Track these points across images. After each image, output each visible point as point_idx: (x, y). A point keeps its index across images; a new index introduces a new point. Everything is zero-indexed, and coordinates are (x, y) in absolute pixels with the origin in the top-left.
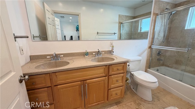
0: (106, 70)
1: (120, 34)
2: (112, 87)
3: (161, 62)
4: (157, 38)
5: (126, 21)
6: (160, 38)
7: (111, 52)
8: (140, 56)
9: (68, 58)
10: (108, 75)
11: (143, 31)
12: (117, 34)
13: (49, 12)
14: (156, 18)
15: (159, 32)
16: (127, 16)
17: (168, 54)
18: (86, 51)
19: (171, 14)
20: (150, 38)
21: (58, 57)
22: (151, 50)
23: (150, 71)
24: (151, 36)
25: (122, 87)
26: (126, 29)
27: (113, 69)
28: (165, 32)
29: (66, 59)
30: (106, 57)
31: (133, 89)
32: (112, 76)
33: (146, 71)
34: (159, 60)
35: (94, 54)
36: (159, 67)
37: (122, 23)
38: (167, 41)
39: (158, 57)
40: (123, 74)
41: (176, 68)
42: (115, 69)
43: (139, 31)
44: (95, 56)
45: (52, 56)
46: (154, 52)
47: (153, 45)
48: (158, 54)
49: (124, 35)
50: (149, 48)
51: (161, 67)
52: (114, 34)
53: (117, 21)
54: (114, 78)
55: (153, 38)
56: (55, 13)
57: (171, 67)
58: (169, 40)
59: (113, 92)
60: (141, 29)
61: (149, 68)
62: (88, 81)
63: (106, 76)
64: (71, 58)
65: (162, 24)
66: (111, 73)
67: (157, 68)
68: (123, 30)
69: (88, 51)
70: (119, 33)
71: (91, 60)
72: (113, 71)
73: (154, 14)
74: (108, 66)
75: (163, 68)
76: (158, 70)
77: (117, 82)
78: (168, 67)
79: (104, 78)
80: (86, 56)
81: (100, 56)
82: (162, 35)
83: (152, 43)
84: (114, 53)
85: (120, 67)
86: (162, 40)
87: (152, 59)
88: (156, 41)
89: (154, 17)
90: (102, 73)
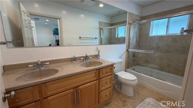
0: (97, 74)
1: (101, 39)
2: (102, 90)
3: (136, 62)
4: (132, 43)
5: (105, 27)
6: (133, 43)
7: (97, 56)
8: (120, 58)
9: (54, 65)
10: (99, 78)
11: (119, 36)
12: (98, 39)
13: (25, 13)
14: (130, 27)
15: (133, 38)
16: (105, 23)
17: (140, 55)
18: (74, 56)
19: (140, 24)
20: (127, 43)
21: (43, 65)
22: (128, 52)
23: (128, 71)
24: (128, 41)
25: (110, 89)
26: (105, 35)
27: (103, 72)
28: (136, 38)
29: (53, 67)
30: (93, 62)
31: (117, 89)
32: (102, 79)
33: (126, 71)
34: (134, 60)
35: (82, 59)
36: (134, 67)
37: (102, 29)
38: (139, 45)
39: (133, 58)
40: (111, 76)
41: (146, 67)
42: (104, 71)
43: (116, 36)
44: (83, 61)
45: (35, 65)
46: (130, 54)
47: (129, 48)
48: (133, 55)
49: (104, 40)
50: (127, 51)
51: (136, 66)
52: (96, 38)
53: (98, 27)
54: (104, 81)
55: (129, 43)
56: (31, 14)
57: (143, 66)
58: (140, 44)
59: (103, 94)
60: (118, 35)
61: (128, 68)
62: (80, 87)
63: (97, 80)
64: (58, 65)
65: (134, 32)
66: (101, 76)
67: (133, 68)
68: (103, 35)
69: (76, 56)
70: (100, 37)
71: (81, 65)
72: (103, 74)
73: (128, 23)
74: (98, 70)
75: (137, 67)
76: (134, 69)
77: (106, 84)
78: (141, 66)
79: (95, 82)
80: (74, 62)
81: (88, 61)
82: (135, 40)
83: (129, 47)
84: (100, 57)
85: (109, 70)
86: (135, 44)
87: (129, 60)
88: (131, 45)
89: (129, 26)
90: (93, 78)
